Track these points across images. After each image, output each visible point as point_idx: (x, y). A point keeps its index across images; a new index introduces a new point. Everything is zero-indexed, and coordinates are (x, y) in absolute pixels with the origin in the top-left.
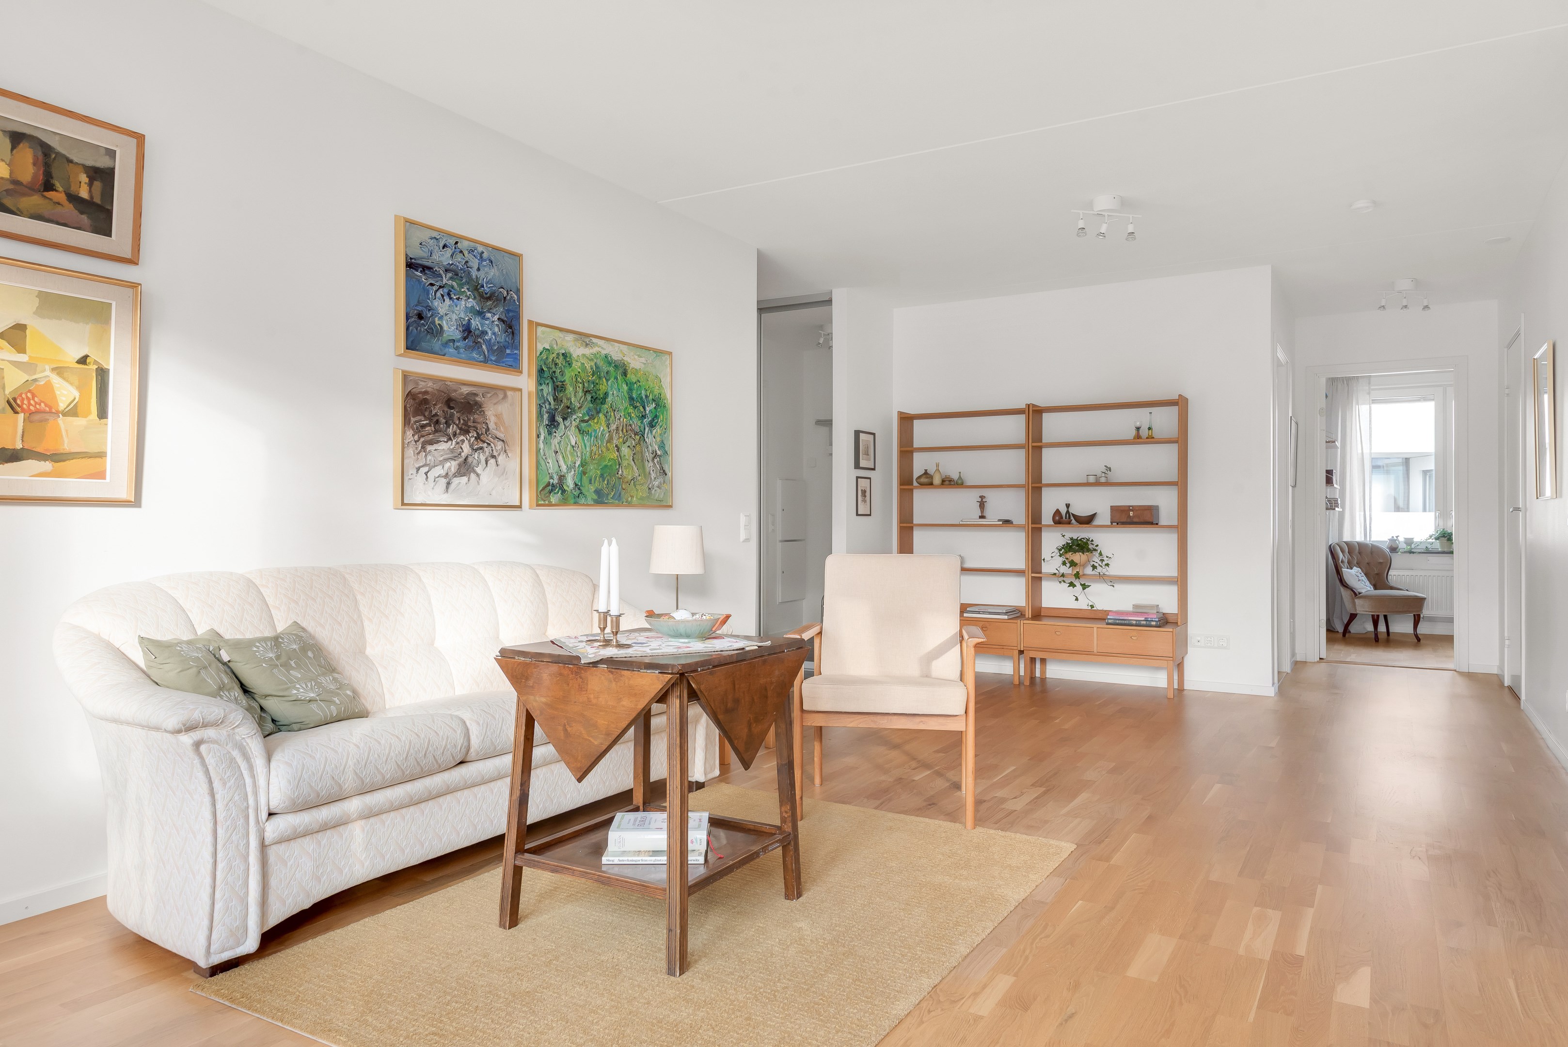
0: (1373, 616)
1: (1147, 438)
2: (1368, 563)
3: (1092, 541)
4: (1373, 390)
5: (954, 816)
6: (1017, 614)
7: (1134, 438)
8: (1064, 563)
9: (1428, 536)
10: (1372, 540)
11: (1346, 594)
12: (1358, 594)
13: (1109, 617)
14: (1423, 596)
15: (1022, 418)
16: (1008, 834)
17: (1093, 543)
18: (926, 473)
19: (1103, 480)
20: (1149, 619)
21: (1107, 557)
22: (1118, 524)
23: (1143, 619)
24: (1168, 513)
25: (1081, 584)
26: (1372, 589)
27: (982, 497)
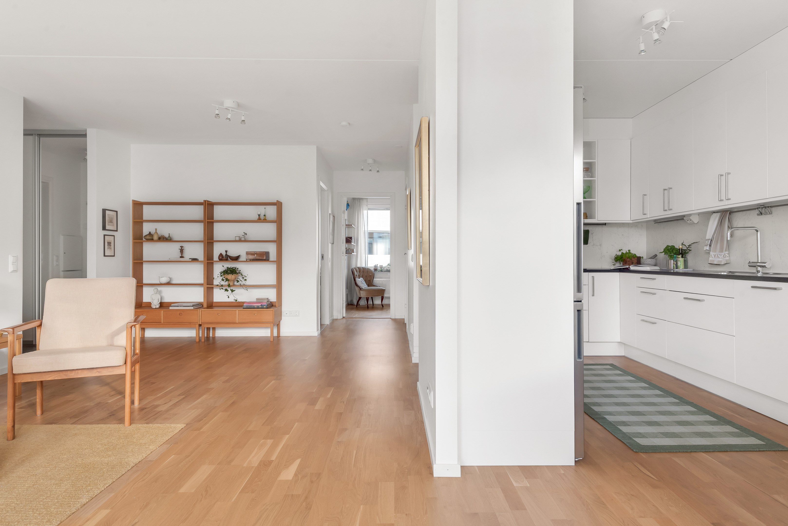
0: (366, 298)
1: (263, 220)
2: (366, 276)
3: (238, 268)
4: (368, 204)
5: (121, 421)
6: (199, 306)
7: (258, 220)
8: (223, 280)
9: (387, 265)
10: (368, 266)
11: (357, 289)
12: (361, 289)
13: (244, 305)
14: (384, 288)
15: (202, 207)
16: (151, 425)
17: (238, 269)
18: (150, 233)
19: (243, 239)
20: (263, 305)
21: (245, 276)
22: (250, 260)
23: (260, 305)
24: (273, 256)
25: (231, 290)
26: (367, 286)
27: (182, 247)
